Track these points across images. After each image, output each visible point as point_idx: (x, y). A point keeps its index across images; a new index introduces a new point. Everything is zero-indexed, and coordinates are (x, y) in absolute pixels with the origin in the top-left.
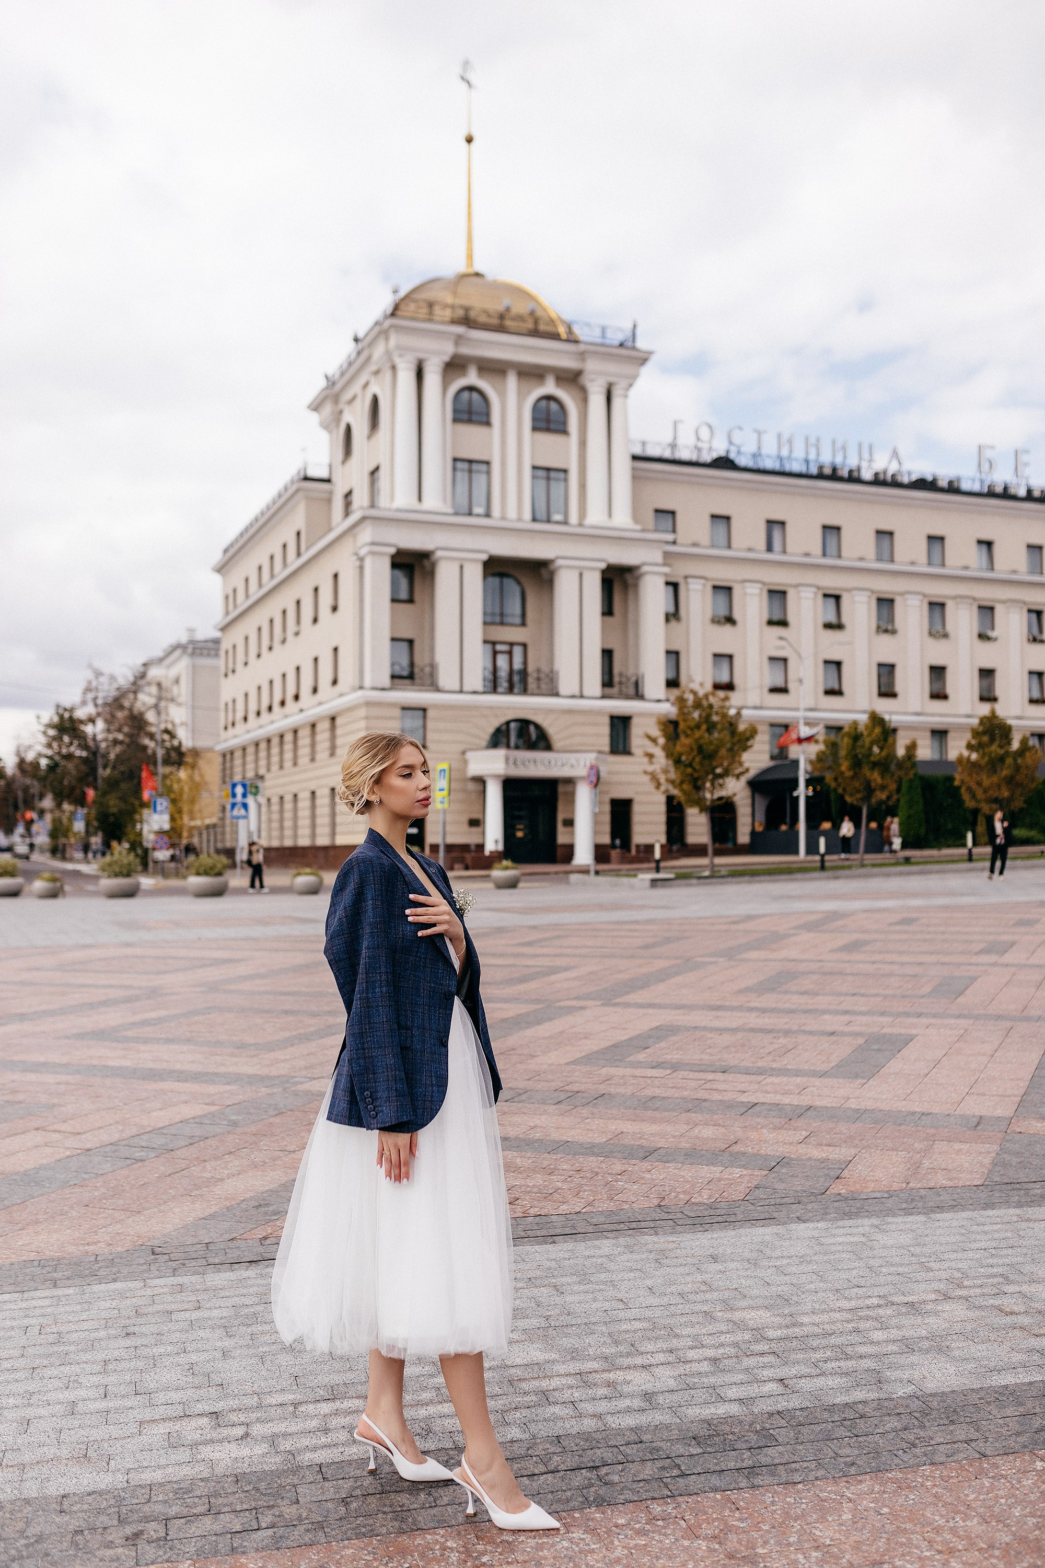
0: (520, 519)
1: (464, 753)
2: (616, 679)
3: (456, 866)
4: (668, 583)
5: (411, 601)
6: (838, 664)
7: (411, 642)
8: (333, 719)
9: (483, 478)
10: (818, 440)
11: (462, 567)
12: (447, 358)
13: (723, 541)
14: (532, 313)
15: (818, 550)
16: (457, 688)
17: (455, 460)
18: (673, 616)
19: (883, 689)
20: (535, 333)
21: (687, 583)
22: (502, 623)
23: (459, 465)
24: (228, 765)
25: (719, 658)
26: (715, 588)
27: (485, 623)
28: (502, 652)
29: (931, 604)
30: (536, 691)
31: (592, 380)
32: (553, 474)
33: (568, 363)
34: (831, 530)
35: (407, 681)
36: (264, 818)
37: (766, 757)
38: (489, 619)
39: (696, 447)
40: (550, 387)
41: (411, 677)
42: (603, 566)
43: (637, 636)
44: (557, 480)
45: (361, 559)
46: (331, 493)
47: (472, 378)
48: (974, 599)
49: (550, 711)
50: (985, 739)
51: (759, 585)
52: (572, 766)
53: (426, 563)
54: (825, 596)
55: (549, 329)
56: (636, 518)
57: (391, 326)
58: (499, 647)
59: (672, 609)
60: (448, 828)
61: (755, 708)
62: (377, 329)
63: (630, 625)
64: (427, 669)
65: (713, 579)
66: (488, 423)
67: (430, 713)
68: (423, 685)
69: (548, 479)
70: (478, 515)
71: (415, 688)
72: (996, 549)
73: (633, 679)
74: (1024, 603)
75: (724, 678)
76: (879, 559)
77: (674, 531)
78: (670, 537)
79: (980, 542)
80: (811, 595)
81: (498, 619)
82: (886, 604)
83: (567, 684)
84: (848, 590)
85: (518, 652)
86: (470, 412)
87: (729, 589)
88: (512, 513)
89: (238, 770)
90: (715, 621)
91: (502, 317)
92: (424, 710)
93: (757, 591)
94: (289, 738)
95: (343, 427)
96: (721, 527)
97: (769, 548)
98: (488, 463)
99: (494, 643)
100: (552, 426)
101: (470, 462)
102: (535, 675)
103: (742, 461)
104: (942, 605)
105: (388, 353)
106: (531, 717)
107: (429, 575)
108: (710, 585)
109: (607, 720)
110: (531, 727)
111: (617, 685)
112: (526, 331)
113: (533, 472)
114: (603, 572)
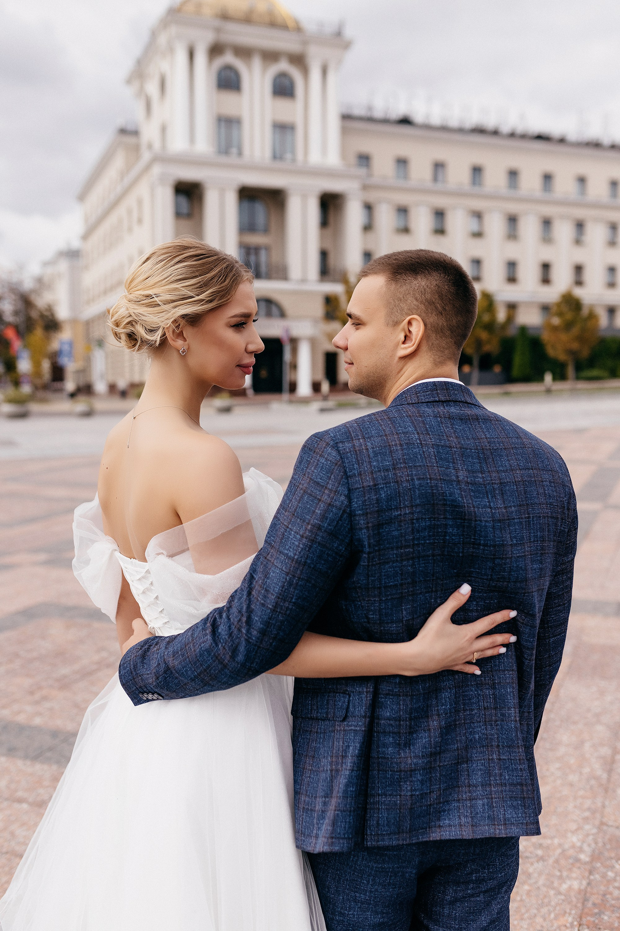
0: (263, 159)
2: (329, 269)
4: (364, 205)
5: (190, 216)
6: (480, 261)
11: (222, 193)
12: (210, 43)
13: (403, 175)
14: (269, 11)
15: (469, 181)
17: (219, 118)
18: (368, 228)
19: (509, 277)
20: (272, 25)
21: (378, 205)
23: (222, 122)
24: (89, 328)
26: (397, 209)
27: (240, 231)
29: (543, 221)
31: (313, 61)
33: (296, 48)
34: (477, 170)
38: (243, 229)
40: (283, 66)
42: (320, 193)
43: (343, 241)
44: (288, 133)
45: (153, 189)
46: (139, 143)
47: (229, 58)
48: (572, 217)
49: (283, 292)
50: (564, 308)
51: (428, 208)
52: (297, 329)
53: (198, 190)
54: (472, 214)
56: (344, 159)
58: (251, 249)
59: (367, 223)
63: (339, 234)
65: (397, 203)
66: (239, 90)
69: (284, 133)
70: (233, 156)
73: (341, 270)
74: (605, 219)
76: (509, 188)
77: (369, 169)
78: (366, 173)
80: (463, 213)
81: (251, 228)
82: (513, 220)
84: (488, 210)
85: (262, 253)
86: (228, 83)
87: (407, 210)
88: (258, 154)
90: (396, 231)
91: (249, 13)
93: (426, 212)
95: (145, 96)
96: (403, 166)
97: (435, 180)
98: (240, 121)
99: (247, 246)
100: (284, 93)
101: (230, 120)
103: (417, 120)
104: (551, 222)
105: (170, 39)
106: (270, 296)
107: (201, 198)
108: (394, 206)
109: (321, 298)
110: (272, 303)
111: (331, 274)
112: (265, 24)
113: (272, 126)
114: (321, 197)
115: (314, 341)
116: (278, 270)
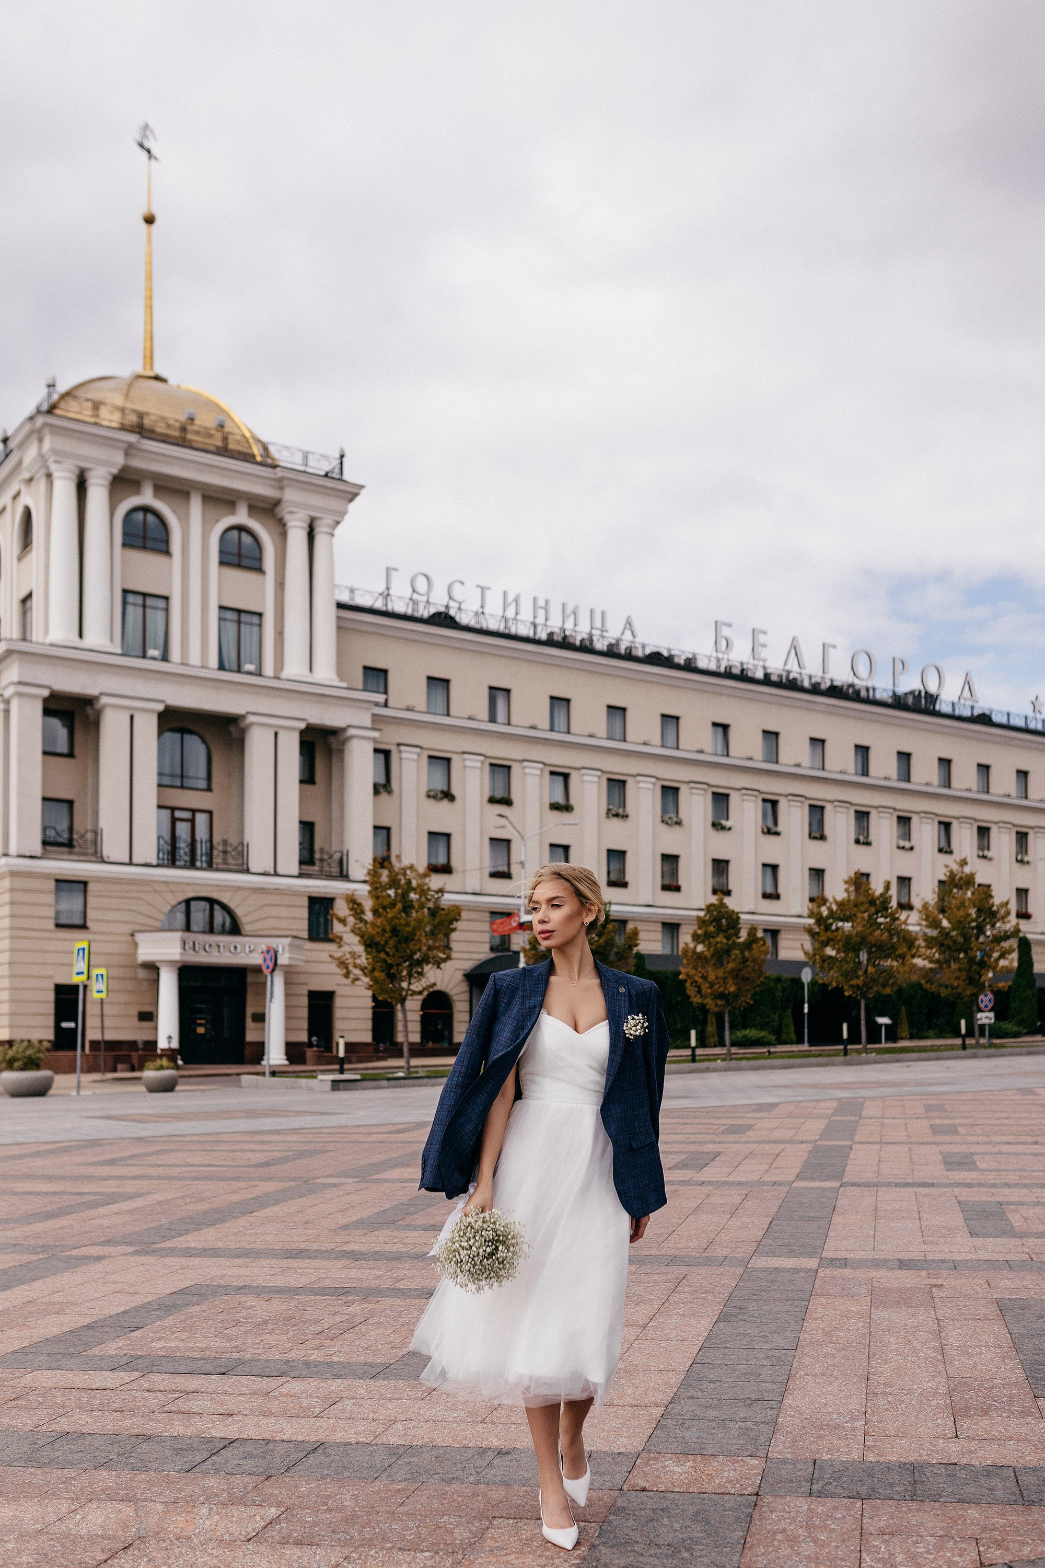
0: (204, 666)
1: (132, 935)
3: (119, 1066)
7: (70, 803)
9: (160, 615)
10: (547, 602)
11: (132, 718)
12: (114, 470)
13: (441, 708)
14: (220, 428)
16: (126, 858)
17: (126, 592)
18: (383, 787)
19: (613, 878)
20: (225, 452)
21: (400, 752)
22: (183, 787)
23: (131, 598)
25: (435, 838)
27: (160, 785)
28: (182, 820)
29: (664, 788)
30: (221, 867)
31: (292, 513)
32: (245, 617)
33: (264, 490)
34: (559, 703)
35: (65, 849)
37: (486, 948)
38: (166, 781)
39: (411, 599)
40: (242, 516)
41: (69, 844)
42: (302, 725)
43: (342, 810)
44: (250, 624)
45: (7, 701)
47: (147, 497)
48: (709, 785)
49: (237, 889)
50: (711, 929)
53: (90, 710)
54: (552, 773)
55: (243, 449)
56: (341, 673)
57: (46, 425)
58: (178, 814)
59: (382, 780)
60: (107, 1023)
61: (475, 894)
62: (29, 426)
63: (334, 796)
64: (90, 836)
66: (167, 552)
67: (91, 887)
68: (85, 854)
69: (239, 622)
70: (153, 658)
71: (75, 857)
72: (732, 733)
73: (337, 856)
74: (760, 792)
75: (440, 859)
77: (386, 692)
78: (381, 698)
79: (715, 725)
81: (178, 782)
82: (617, 785)
83: (259, 859)
85: (201, 819)
86: (145, 538)
87: (448, 760)
88: (194, 658)
90: (431, 796)
91: (183, 429)
92: (85, 884)
96: (439, 692)
97: (493, 719)
98: (166, 598)
99: (173, 809)
100: (245, 562)
101: (145, 595)
102: (221, 848)
103: (464, 619)
104: (676, 790)
105: (41, 456)
106: (215, 895)
107: (94, 725)
108: (426, 754)
109: (305, 902)
110: (216, 907)
111: (318, 863)
112: (213, 448)
113: (219, 613)
114: (302, 733)
115: (290, 975)
116: (225, 852)
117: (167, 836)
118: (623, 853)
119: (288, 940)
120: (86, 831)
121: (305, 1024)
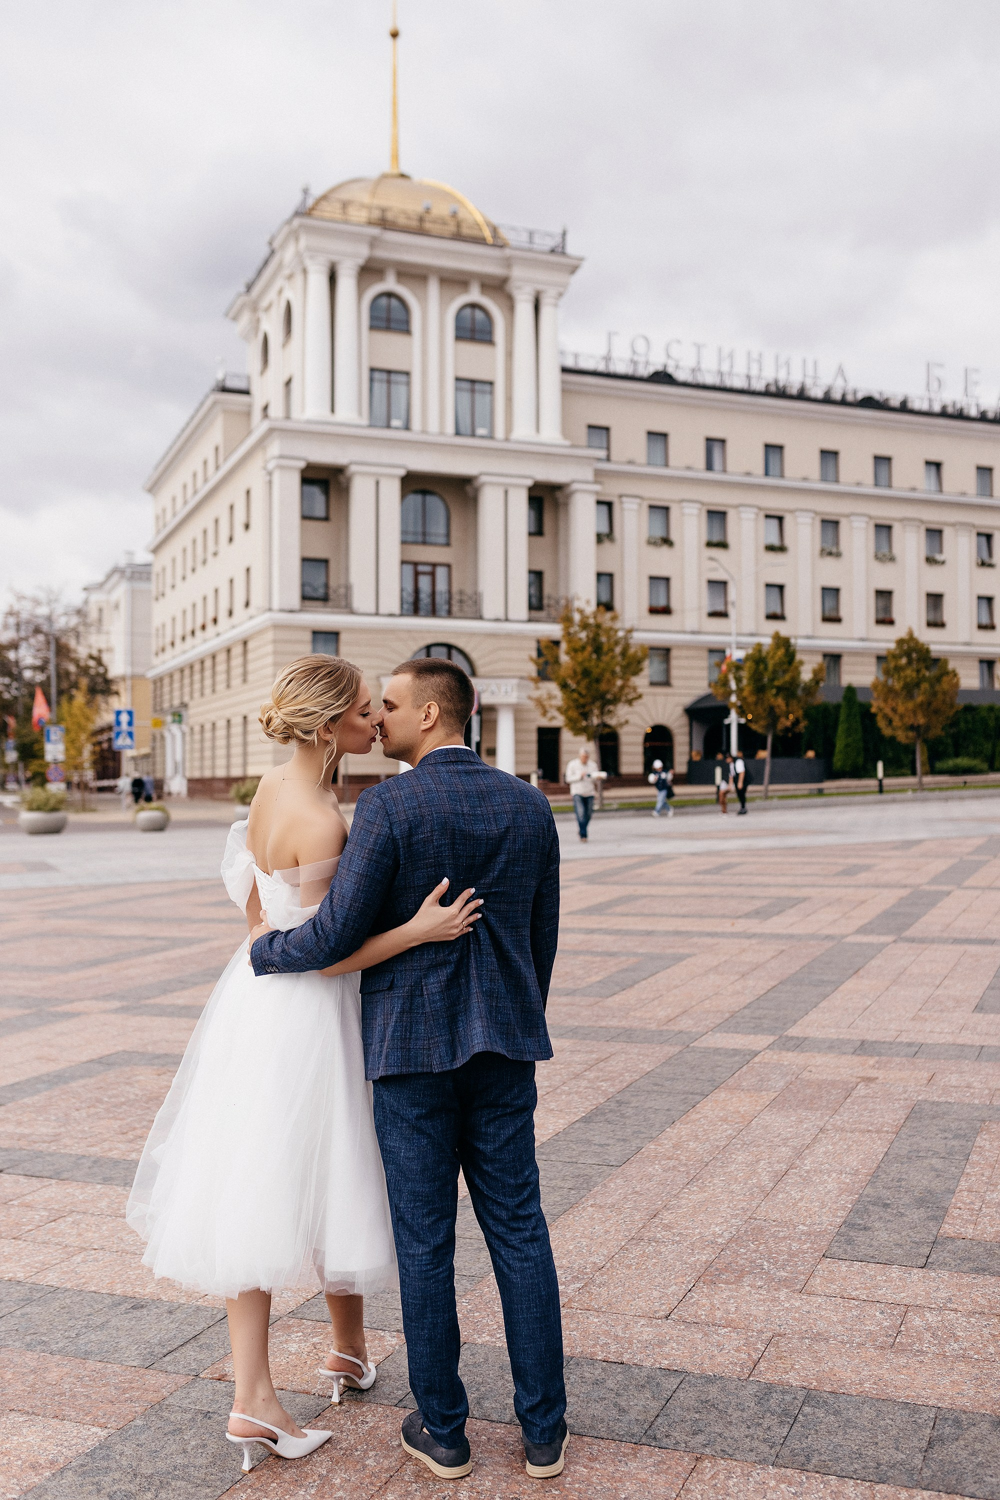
0: (442, 433)
1: (378, 678)
2: (545, 602)
4: (599, 503)
5: (326, 519)
6: (781, 588)
7: (326, 562)
8: (245, 643)
9: (402, 389)
11: (377, 483)
12: (361, 261)
13: (660, 459)
14: (454, 215)
15: (759, 469)
16: (372, 610)
17: (372, 370)
18: (606, 536)
19: (827, 614)
20: (458, 237)
21: (621, 503)
22: (424, 543)
23: (377, 375)
24: (158, 693)
25: (656, 581)
26: (652, 507)
27: (404, 542)
28: (424, 573)
29: (878, 526)
30: (458, 614)
31: (519, 288)
32: (478, 387)
33: (493, 269)
34: (774, 450)
35: (320, 603)
36: (188, 747)
37: (705, 683)
38: (410, 538)
40: (474, 295)
41: (325, 599)
42: (530, 483)
43: (567, 556)
44: (483, 392)
45: (270, 474)
46: (250, 406)
47: (390, 284)
48: (922, 521)
49: (472, 634)
51: (698, 505)
52: (493, 693)
53: (342, 478)
54: (767, 516)
55: (475, 233)
56: (565, 431)
57: (301, 226)
58: (421, 568)
59: (605, 529)
61: (693, 633)
62: (286, 230)
63: (561, 546)
64: (342, 591)
65: (650, 499)
66: (407, 331)
67: (343, 637)
68: (338, 607)
69: (473, 391)
70: (397, 428)
71: (329, 610)
72: (946, 470)
73: (563, 602)
74: (974, 526)
75: (662, 603)
76: (824, 478)
77: (608, 448)
78: (602, 454)
79: (928, 463)
80: (752, 516)
81: (420, 538)
82: (831, 525)
83: (491, 606)
84: (792, 511)
85: (441, 573)
86: (388, 320)
87: (666, 509)
88: (433, 426)
89: (166, 697)
90: (652, 542)
91: (421, 220)
92: (336, 634)
93: (695, 511)
94: (208, 663)
95: (261, 338)
96: (659, 445)
97: (709, 467)
98: (407, 374)
99: (416, 564)
100: (477, 336)
101: (389, 372)
102: (458, 598)
104: (889, 528)
105: (299, 255)
106: (452, 641)
107: (344, 491)
108: (645, 504)
109: (533, 645)
110: (454, 652)
111: (546, 608)
112: (446, 234)
113: (456, 383)
114: (531, 489)
115: (518, 711)
116: (461, 601)
117: (410, 588)
118: (836, 591)
119: (515, 681)
120: (339, 587)
121: (534, 758)
